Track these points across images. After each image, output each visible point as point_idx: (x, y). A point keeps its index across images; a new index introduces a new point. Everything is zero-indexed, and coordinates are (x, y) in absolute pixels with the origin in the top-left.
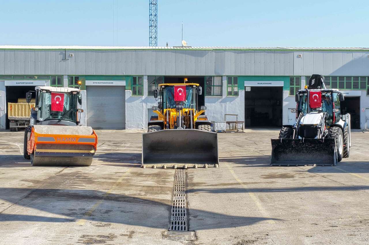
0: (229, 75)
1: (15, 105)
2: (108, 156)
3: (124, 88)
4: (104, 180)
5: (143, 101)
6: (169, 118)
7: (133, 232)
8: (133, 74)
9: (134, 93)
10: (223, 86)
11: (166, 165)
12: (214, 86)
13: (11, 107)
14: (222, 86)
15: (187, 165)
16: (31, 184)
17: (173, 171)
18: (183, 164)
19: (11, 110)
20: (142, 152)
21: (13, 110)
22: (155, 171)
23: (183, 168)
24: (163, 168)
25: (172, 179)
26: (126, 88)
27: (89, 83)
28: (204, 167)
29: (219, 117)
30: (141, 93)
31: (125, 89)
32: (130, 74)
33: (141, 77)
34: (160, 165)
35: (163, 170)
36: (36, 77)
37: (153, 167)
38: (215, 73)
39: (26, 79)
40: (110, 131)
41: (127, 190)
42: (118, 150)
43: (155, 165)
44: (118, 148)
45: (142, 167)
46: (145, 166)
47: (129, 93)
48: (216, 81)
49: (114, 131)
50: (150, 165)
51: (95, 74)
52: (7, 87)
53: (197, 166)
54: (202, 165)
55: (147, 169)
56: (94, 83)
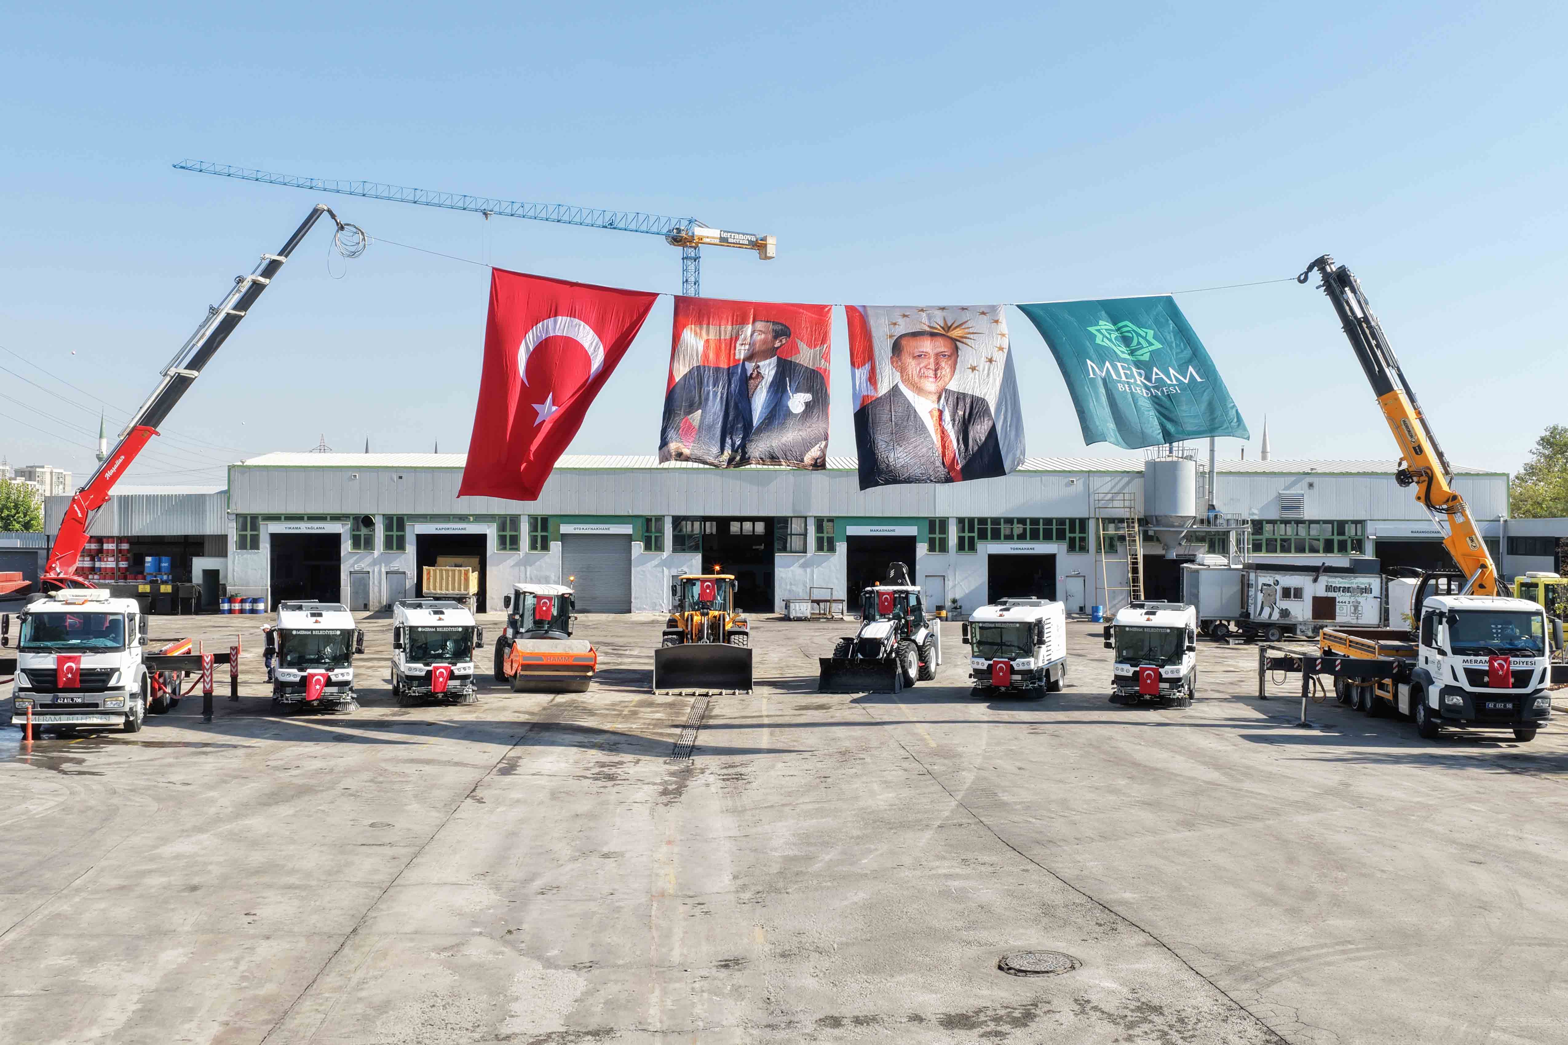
0: (820, 515)
1: (435, 571)
2: (607, 675)
3: (629, 538)
4: (607, 712)
5: (664, 564)
6: (692, 625)
7: (639, 760)
8: (647, 513)
9: (648, 547)
10: (808, 535)
11: (685, 691)
12: (791, 535)
13: (429, 573)
14: (805, 535)
15: (711, 691)
16: (527, 716)
17: (692, 700)
18: (707, 690)
19: (428, 579)
20: (653, 668)
21: (432, 581)
22: (670, 699)
23: (707, 695)
24: (680, 694)
25: (688, 710)
26: (633, 538)
27: (565, 529)
28: (734, 694)
29: (801, 591)
30: (660, 548)
31: (631, 541)
32: (641, 514)
33: (660, 519)
34: (677, 691)
35: (680, 698)
36: (472, 519)
37: (667, 694)
38: (794, 511)
39: (453, 522)
40: (603, 617)
41: (634, 723)
42: (620, 664)
43: (671, 691)
44: (620, 660)
45: (654, 694)
46: (657, 692)
47: (638, 548)
48: (796, 527)
49: (611, 616)
50: (664, 691)
51: (577, 513)
52: (418, 536)
53: (724, 691)
54: (731, 691)
55: (661, 696)
56: (575, 529)
